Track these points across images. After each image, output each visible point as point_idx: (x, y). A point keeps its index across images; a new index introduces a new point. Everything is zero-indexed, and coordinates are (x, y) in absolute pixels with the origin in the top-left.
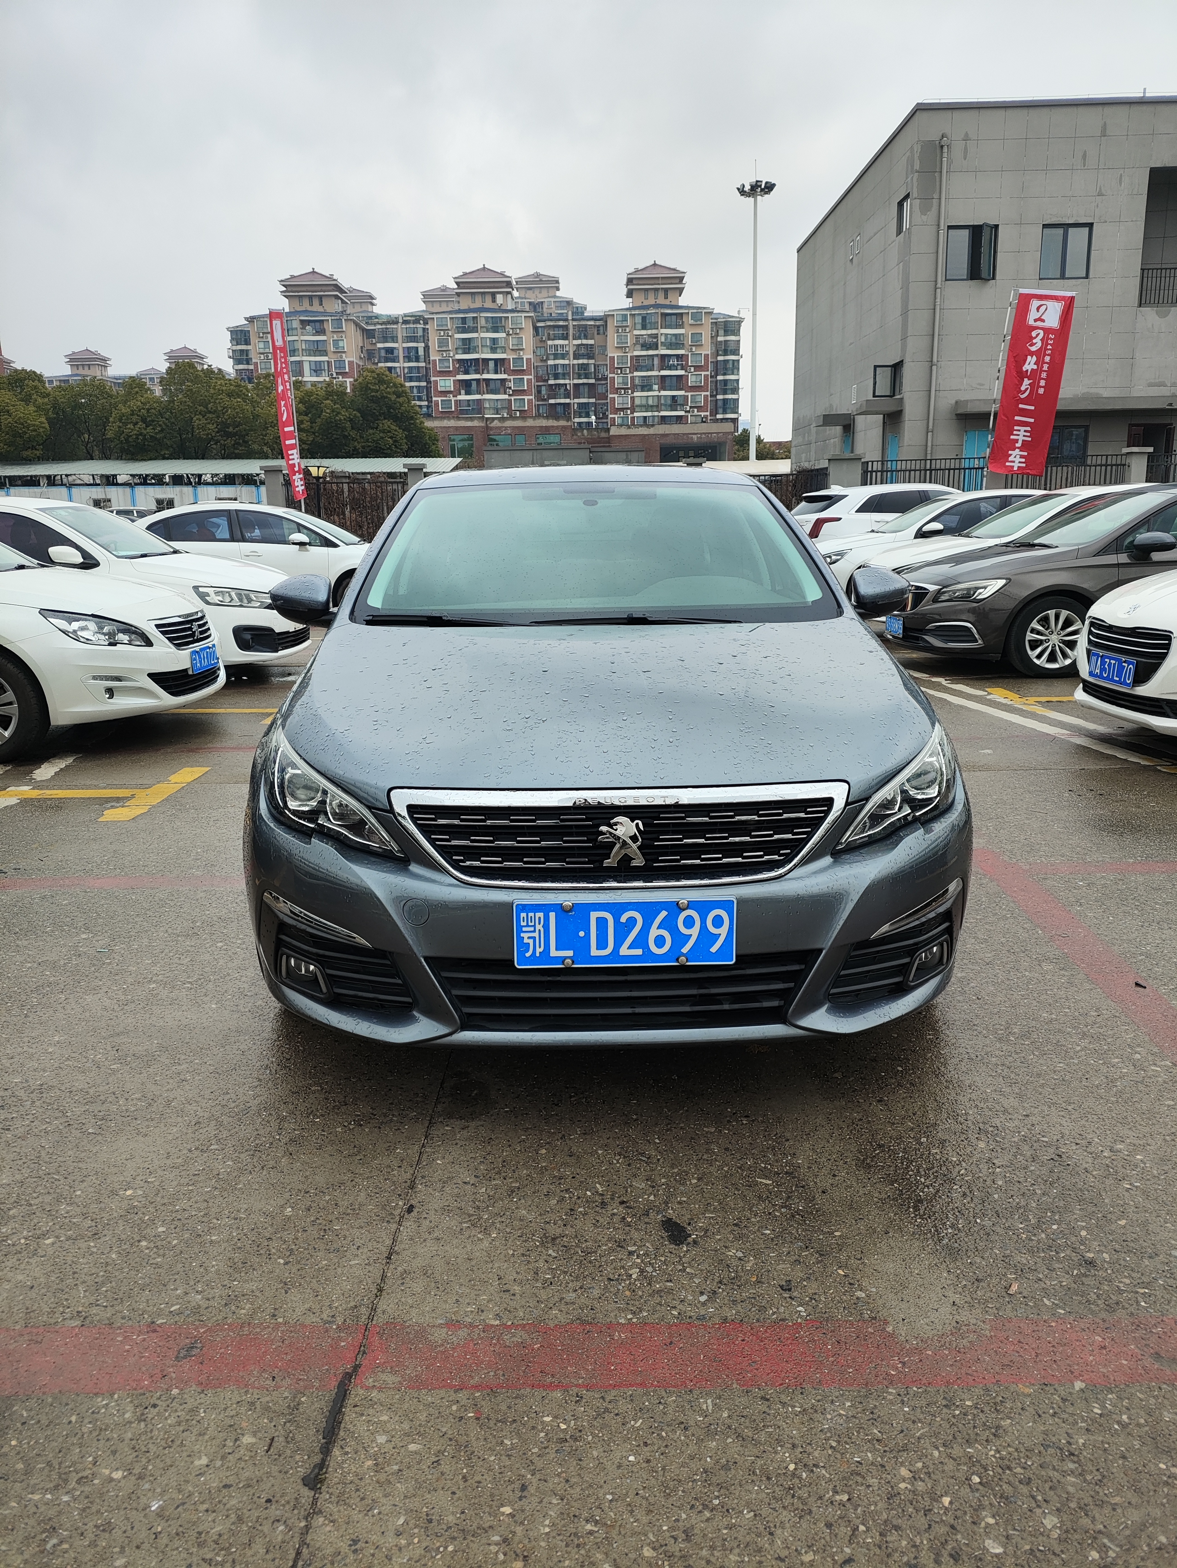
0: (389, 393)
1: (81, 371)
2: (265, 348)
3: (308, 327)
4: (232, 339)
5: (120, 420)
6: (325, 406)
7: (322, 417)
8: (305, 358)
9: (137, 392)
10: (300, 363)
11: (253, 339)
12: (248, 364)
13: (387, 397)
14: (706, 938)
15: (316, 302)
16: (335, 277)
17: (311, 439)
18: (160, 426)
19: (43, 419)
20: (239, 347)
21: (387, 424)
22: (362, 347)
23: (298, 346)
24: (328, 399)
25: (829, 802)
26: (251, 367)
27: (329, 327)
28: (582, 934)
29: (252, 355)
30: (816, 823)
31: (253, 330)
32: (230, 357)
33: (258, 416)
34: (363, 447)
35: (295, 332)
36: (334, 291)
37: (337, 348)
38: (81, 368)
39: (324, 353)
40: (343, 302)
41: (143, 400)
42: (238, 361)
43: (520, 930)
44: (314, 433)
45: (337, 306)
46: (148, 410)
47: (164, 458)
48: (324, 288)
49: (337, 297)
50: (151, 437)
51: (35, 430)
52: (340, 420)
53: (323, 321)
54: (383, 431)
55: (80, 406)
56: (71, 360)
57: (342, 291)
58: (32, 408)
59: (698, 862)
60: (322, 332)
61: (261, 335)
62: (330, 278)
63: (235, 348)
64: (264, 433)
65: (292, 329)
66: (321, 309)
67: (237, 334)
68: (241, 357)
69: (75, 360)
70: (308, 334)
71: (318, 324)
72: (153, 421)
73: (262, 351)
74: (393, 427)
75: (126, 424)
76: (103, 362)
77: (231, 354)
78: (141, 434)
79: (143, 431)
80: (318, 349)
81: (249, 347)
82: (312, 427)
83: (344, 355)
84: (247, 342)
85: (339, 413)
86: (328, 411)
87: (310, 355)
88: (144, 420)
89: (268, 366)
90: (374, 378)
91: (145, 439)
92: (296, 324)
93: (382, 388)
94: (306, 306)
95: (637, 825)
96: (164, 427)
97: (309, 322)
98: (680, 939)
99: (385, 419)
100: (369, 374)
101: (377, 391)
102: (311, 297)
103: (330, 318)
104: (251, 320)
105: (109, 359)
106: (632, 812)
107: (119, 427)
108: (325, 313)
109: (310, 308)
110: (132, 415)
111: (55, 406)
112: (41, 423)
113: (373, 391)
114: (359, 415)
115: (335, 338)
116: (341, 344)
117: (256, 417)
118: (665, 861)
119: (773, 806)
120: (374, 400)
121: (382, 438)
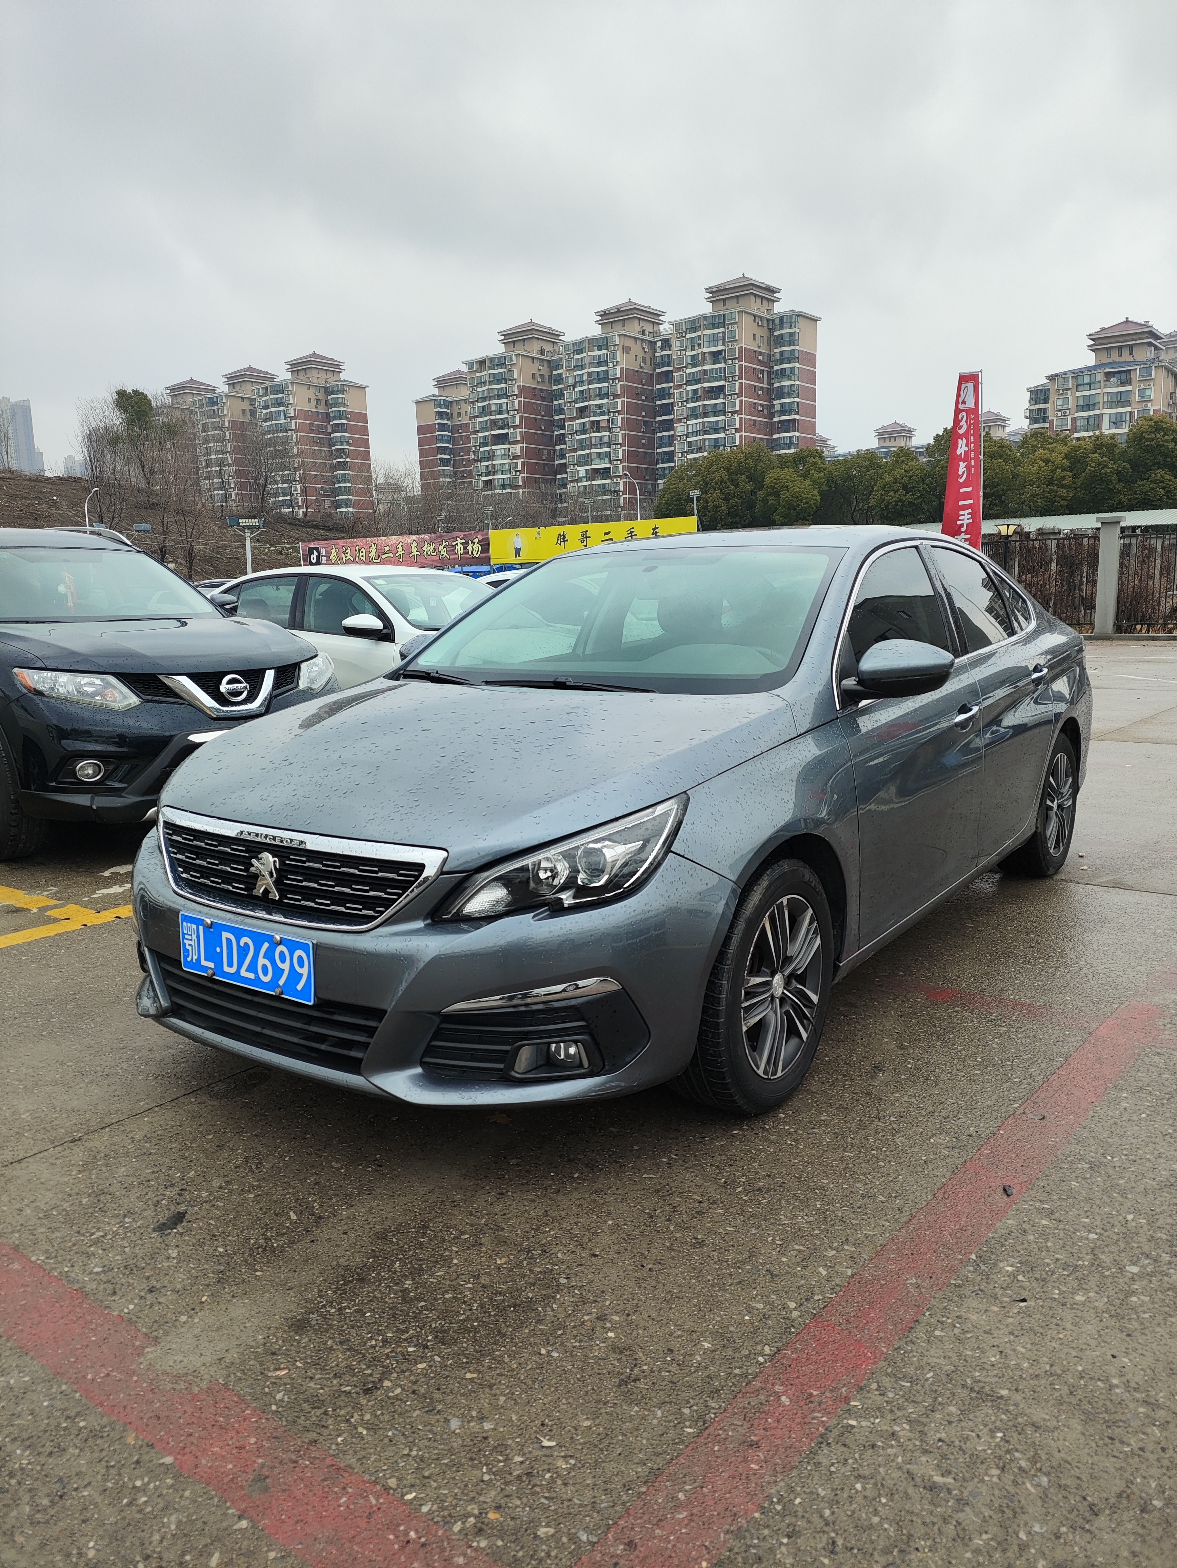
0: (1166, 441)
1: (887, 444)
2: (1063, 405)
3: (1112, 379)
4: (1031, 399)
5: (883, 489)
6: (1091, 460)
7: (1087, 471)
8: (1105, 411)
9: (903, 461)
10: (1099, 417)
11: (1052, 397)
12: (1044, 422)
13: (1163, 446)
14: (294, 976)
15: (1126, 352)
16: (1150, 324)
17: (1071, 494)
18: (920, 491)
19: (816, 492)
20: (1037, 407)
21: (1160, 473)
22: (1172, 394)
23: (1100, 399)
24: (1095, 452)
25: (421, 867)
26: (1047, 425)
27: (1136, 376)
28: (218, 950)
29: (1049, 413)
30: (405, 886)
31: (1053, 389)
32: (1026, 417)
33: (1018, 475)
34: (1129, 500)
35: (1097, 386)
36: (1147, 338)
37: (1142, 397)
38: (887, 440)
39: (1128, 403)
40: (1157, 348)
41: (907, 468)
42: (1034, 420)
43: (184, 938)
44: (1076, 489)
45: (1150, 354)
46: (910, 477)
47: (920, 522)
48: (1135, 337)
49: (1150, 344)
50: (910, 502)
51: (807, 503)
52: (1106, 472)
53: (1130, 370)
54: (1154, 482)
55: (850, 478)
56: (880, 434)
57: (1156, 337)
58: (808, 482)
59: (312, 904)
60: (1129, 382)
61: (1061, 392)
62: (1146, 325)
63: (1032, 407)
64: (1022, 491)
65: (1095, 383)
66: (1130, 359)
67: (1037, 394)
68: (1038, 416)
69: (884, 434)
70: (1112, 386)
71: (1124, 376)
72: (914, 487)
73: (1060, 408)
74: (1167, 477)
75: (888, 492)
76: (908, 433)
77: (1028, 414)
78: (900, 501)
79: (903, 498)
80: (1121, 400)
81: (1047, 406)
82: (1074, 483)
83: (1149, 404)
84: (1046, 401)
85: (1105, 466)
86: (1093, 465)
87: (1111, 408)
88: (905, 487)
89: (1064, 423)
90: (1150, 426)
91: (903, 505)
92: (1100, 377)
93: (1158, 436)
94: (1114, 356)
95: (275, 862)
96: (923, 492)
97: (1114, 374)
98: (278, 972)
99: (1159, 468)
100: (1146, 423)
101: (1153, 439)
102: (1120, 348)
103: (1138, 367)
104: (1052, 378)
105: (914, 430)
106: (277, 850)
107: (882, 495)
108: (1135, 363)
109: (1118, 359)
110: (895, 483)
111: (830, 480)
112: (813, 495)
113: (1147, 440)
114: (1128, 466)
115: (1142, 386)
116: (1148, 393)
117: (1015, 476)
118: (293, 899)
119: (375, 863)
120: (1148, 450)
121: (1152, 489)
